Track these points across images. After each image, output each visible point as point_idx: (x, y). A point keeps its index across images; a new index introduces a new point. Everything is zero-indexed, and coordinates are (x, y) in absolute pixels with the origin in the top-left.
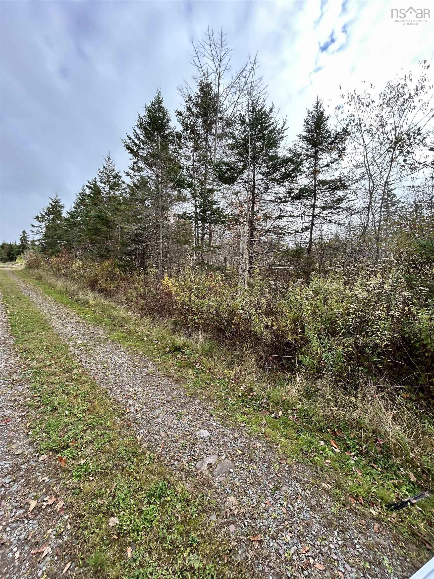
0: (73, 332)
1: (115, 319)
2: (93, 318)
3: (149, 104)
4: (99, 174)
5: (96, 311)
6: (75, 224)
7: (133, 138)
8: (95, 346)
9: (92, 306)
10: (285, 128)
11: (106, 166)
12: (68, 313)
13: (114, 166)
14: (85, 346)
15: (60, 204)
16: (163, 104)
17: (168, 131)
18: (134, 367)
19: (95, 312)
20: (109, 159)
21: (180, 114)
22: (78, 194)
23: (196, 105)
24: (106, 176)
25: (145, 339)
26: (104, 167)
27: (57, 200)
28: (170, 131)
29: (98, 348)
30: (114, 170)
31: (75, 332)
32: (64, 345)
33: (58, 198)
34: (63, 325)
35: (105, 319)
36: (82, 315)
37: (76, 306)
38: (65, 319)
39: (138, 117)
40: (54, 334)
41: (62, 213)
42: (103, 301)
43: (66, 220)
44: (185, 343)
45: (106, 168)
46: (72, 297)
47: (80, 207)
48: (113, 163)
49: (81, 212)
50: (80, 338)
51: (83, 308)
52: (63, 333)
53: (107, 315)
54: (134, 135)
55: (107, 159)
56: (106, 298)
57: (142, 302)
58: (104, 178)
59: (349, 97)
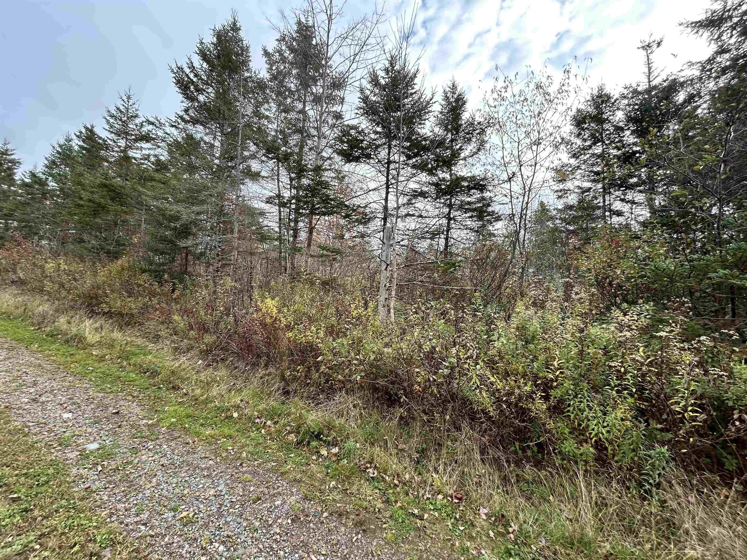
0: (66, 416)
1: (154, 374)
2: (103, 373)
3: (219, 27)
4: (108, 118)
5: (104, 356)
6: (45, 194)
7: (187, 71)
8: (135, 451)
9: (93, 346)
10: (433, 100)
11: (122, 108)
12: (40, 365)
13: (136, 110)
14: (110, 456)
15: (13, 157)
16: (242, 34)
17: (247, 74)
18: (254, 502)
19: (102, 359)
20: (129, 98)
21: (266, 53)
22: (56, 146)
23: (292, 50)
24: (120, 123)
25: (235, 415)
26: (118, 109)
27: (7, 150)
28: (249, 74)
29: (144, 458)
30: (136, 116)
31: (70, 415)
32: (52, 463)
33: (9, 147)
34: (35, 400)
35: (132, 375)
36: (75, 367)
37: (54, 347)
38: (35, 384)
39: (199, 41)
40: (17, 431)
41: (14, 174)
42: (117, 335)
43: (25, 185)
44: (329, 423)
45: (121, 112)
46: (40, 325)
47: (57, 166)
48: (136, 106)
49: (59, 175)
50: (90, 434)
51: (72, 350)
52: (38, 424)
53: (135, 365)
54: (189, 68)
55: (125, 98)
56: (121, 328)
57: (209, 339)
58: (116, 126)
59: (505, 82)
